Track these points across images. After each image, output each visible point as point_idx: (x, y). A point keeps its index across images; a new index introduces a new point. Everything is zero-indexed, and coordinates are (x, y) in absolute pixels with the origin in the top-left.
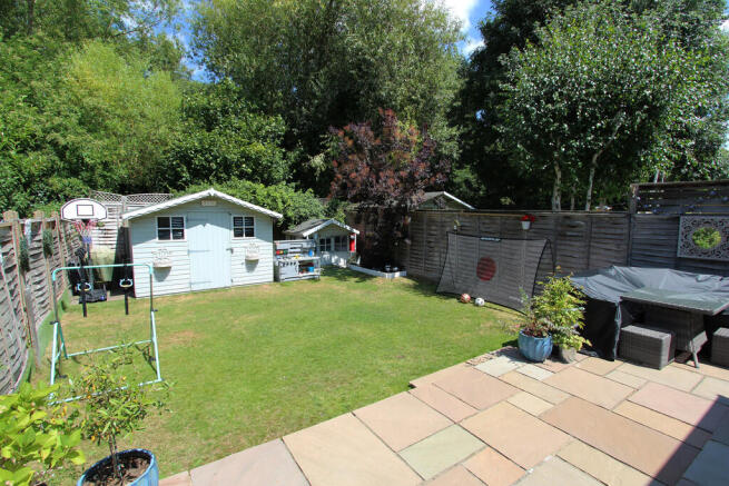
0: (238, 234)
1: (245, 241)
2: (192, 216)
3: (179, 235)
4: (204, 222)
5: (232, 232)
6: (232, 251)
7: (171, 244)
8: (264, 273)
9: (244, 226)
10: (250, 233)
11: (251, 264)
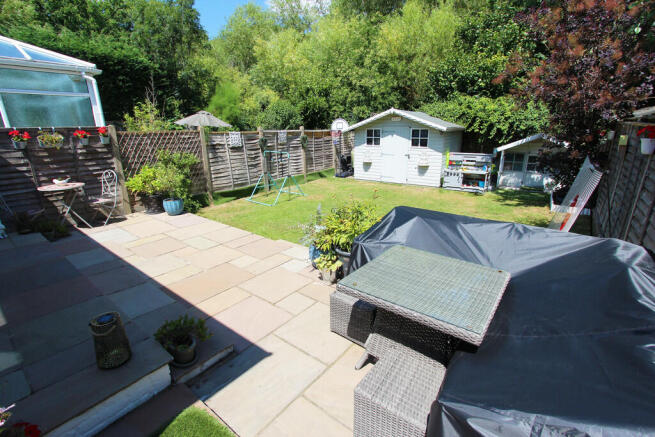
0: (415, 143)
1: (419, 149)
2: (386, 129)
3: (377, 142)
4: (392, 133)
5: (410, 142)
6: (409, 156)
7: (373, 147)
8: (432, 178)
9: (420, 137)
10: (424, 144)
11: (423, 169)
